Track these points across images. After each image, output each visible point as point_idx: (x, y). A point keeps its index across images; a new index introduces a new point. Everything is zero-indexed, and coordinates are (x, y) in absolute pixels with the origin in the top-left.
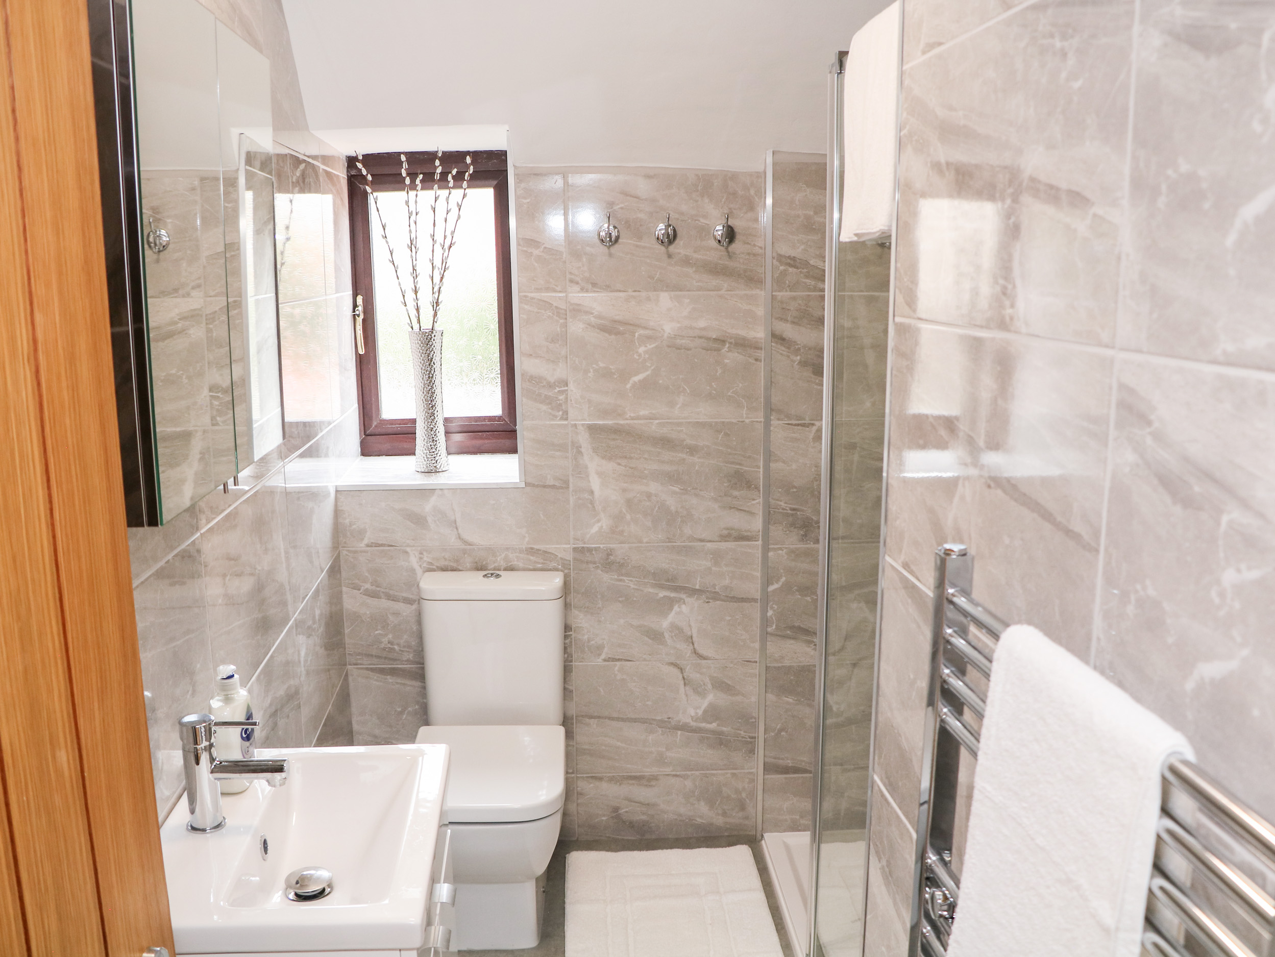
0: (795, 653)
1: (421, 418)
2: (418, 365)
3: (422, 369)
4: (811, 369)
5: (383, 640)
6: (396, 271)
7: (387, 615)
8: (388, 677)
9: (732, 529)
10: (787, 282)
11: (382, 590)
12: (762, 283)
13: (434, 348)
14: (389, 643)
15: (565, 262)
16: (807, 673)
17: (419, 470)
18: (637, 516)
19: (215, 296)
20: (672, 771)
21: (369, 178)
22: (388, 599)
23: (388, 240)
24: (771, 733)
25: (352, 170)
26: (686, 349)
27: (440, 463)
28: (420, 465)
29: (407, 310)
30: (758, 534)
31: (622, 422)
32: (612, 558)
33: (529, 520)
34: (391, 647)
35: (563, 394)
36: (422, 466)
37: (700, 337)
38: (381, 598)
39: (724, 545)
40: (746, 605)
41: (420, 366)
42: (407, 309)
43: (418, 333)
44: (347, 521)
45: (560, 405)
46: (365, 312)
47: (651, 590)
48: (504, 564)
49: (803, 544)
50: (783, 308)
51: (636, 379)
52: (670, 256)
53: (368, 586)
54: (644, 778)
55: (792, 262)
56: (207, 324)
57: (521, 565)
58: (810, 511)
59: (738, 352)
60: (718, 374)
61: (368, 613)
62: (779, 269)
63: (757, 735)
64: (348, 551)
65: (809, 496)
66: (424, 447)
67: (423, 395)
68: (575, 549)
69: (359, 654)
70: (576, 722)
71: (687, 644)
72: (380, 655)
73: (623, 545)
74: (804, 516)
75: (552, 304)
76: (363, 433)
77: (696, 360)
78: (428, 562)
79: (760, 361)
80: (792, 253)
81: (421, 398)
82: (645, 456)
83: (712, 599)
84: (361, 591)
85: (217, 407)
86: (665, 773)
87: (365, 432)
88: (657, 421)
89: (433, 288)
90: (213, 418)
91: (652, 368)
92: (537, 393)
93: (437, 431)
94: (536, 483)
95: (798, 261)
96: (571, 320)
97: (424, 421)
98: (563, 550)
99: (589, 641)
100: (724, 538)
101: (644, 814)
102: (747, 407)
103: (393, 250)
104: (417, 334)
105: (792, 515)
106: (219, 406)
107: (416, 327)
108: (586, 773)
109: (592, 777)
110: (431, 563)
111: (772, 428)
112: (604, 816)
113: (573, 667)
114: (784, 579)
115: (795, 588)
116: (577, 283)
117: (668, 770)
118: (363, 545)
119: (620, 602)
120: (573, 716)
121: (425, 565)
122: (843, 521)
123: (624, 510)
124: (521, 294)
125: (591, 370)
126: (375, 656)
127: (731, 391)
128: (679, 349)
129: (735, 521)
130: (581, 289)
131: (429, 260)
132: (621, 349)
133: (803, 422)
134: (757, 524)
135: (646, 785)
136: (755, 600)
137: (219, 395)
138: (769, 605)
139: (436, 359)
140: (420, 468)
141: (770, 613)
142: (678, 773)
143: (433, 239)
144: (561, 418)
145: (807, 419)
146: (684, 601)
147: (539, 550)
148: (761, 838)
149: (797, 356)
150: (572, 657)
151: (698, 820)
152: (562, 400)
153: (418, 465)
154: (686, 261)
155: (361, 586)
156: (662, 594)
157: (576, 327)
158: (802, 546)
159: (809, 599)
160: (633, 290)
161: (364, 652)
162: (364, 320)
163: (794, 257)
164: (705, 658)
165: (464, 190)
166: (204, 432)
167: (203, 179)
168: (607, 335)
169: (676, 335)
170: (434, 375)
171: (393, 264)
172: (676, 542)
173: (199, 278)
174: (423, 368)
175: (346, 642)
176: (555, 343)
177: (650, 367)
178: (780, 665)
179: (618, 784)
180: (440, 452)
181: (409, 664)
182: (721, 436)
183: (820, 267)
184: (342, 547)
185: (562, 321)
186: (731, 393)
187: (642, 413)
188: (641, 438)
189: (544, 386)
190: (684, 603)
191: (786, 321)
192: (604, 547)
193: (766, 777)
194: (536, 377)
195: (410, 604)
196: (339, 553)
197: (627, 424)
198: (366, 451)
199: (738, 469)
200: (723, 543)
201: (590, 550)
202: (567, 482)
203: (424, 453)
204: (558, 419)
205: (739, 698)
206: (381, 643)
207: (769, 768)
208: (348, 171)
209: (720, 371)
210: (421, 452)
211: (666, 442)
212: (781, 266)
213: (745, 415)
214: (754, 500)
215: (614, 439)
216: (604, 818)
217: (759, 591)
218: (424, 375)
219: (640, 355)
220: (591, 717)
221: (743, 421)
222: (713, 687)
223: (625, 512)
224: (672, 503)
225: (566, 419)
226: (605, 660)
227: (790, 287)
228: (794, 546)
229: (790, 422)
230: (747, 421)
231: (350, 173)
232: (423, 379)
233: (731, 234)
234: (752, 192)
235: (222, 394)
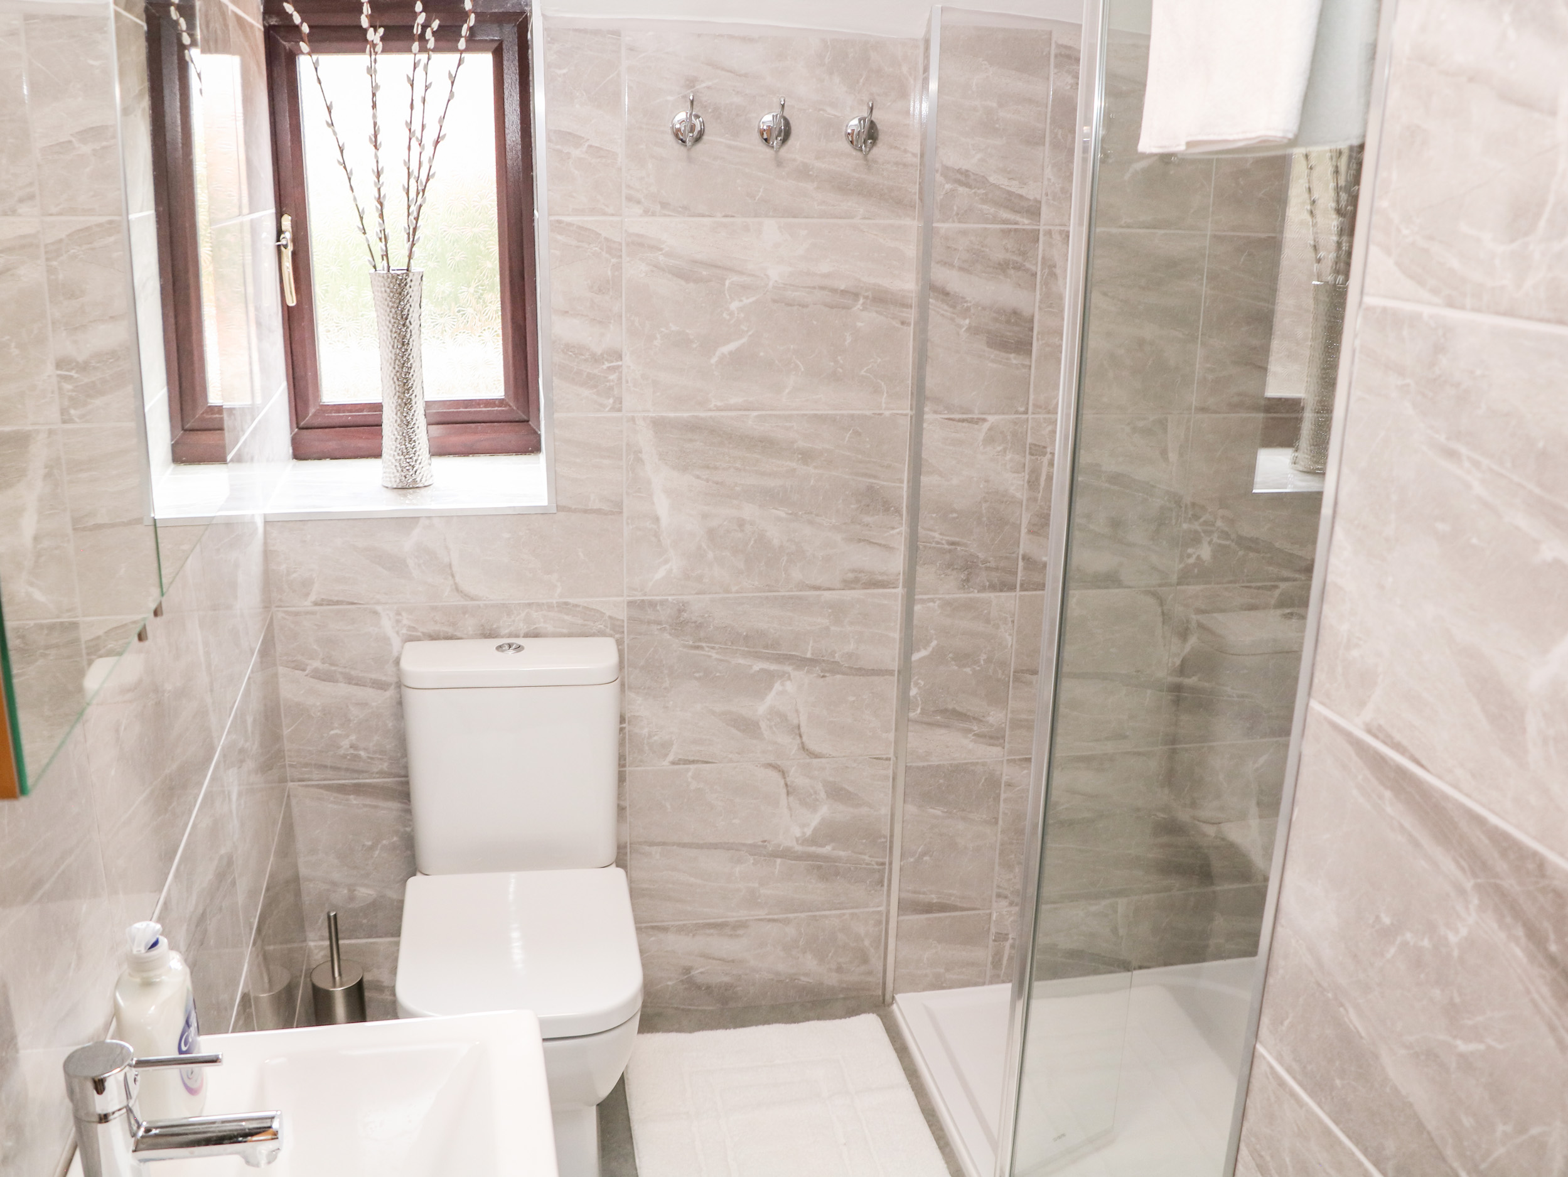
0: (948, 747)
1: (391, 407)
2: (386, 325)
3: (391, 331)
4: (985, 338)
5: (342, 744)
6: (350, 179)
7: (347, 706)
8: (352, 797)
9: (861, 571)
10: (955, 208)
11: (340, 670)
12: (915, 208)
13: (411, 300)
14: (351, 747)
15: (620, 169)
16: (962, 774)
17: (389, 486)
18: (724, 554)
19: (60, 214)
20: (767, 914)
21: (305, 29)
22: (350, 683)
23: (336, 130)
24: (909, 858)
25: (270, 17)
26: (800, 305)
27: (421, 474)
28: (390, 478)
29: (367, 240)
30: (898, 577)
31: (703, 414)
32: (685, 615)
33: (563, 561)
34: (356, 753)
35: (615, 372)
36: (393, 480)
37: (822, 288)
38: (337, 681)
39: (849, 595)
40: (876, 679)
41: (388, 327)
42: (367, 238)
43: (385, 276)
44: (283, 567)
45: (611, 388)
46: (294, 240)
47: (741, 661)
48: (525, 627)
49: (964, 593)
50: (949, 247)
51: (726, 349)
52: (779, 163)
53: (316, 664)
54: (728, 926)
55: (963, 178)
56: (47, 260)
57: (550, 628)
58: (975, 546)
59: (877, 312)
60: (847, 343)
61: (318, 704)
62: (944, 188)
63: (887, 860)
64: (285, 612)
65: (975, 523)
66: (395, 451)
67: (394, 371)
68: (631, 604)
69: (306, 765)
70: (630, 851)
71: (792, 737)
72: (339, 766)
73: (701, 596)
74: (966, 553)
75: (600, 234)
76: (295, 425)
77: (815, 323)
78: (409, 627)
79: (909, 324)
80: (964, 165)
81: (390, 376)
82: (737, 465)
83: (829, 671)
84: (307, 672)
85: (70, 394)
86: (757, 918)
87: (297, 424)
88: (755, 413)
89: (409, 207)
90: (63, 411)
91: (750, 333)
92: (575, 369)
93: (416, 426)
94: (573, 507)
95: (972, 177)
96: (628, 259)
97: (395, 411)
98: (614, 606)
99: (650, 737)
100: (849, 584)
101: (727, 974)
102: (887, 392)
103: (343, 144)
104: (383, 277)
105: (950, 551)
106: (73, 391)
107: (381, 265)
108: (646, 923)
109: (653, 928)
110: (414, 627)
111: (925, 425)
112: (670, 979)
113: (627, 774)
114: (934, 643)
115: (951, 655)
116: (639, 202)
117: (762, 913)
118: (308, 603)
119: (696, 679)
120: (627, 843)
121: (404, 631)
122: (1024, 558)
123: (704, 546)
124: (552, 218)
125: (658, 336)
126: (331, 767)
127: (865, 369)
128: (791, 305)
129: (866, 559)
130: (644, 211)
131: (403, 162)
132: (704, 305)
133: (970, 416)
134: (897, 564)
135: (731, 935)
136: (891, 673)
137: (73, 373)
138: (913, 680)
139: (413, 317)
140: (391, 481)
141: (914, 692)
142: (776, 917)
143: (410, 130)
144: (611, 408)
145: (976, 411)
146: (789, 676)
147: (576, 606)
148: (891, 1000)
149: (965, 318)
150: (625, 760)
151: (802, 978)
152: (613, 381)
153: (386, 477)
154: (804, 173)
155: (307, 665)
156: (758, 666)
157: (635, 270)
158: (962, 595)
159: (968, 670)
160: (723, 214)
161: (313, 762)
162: (294, 254)
163: (967, 171)
164: (817, 756)
165: (459, 55)
166: (51, 432)
167: (28, 17)
168: (683, 283)
169: (786, 284)
170: (411, 340)
171: (345, 167)
172: (779, 591)
173: (31, 184)
174: (394, 330)
175: (286, 749)
176: (604, 293)
177: (747, 331)
178: (925, 764)
179: (691, 935)
180: (420, 458)
181: (383, 778)
182: (848, 435)
183: (1003, 187)
184: (277, 607)
185: (614, 260)
186: (865, 372)
187: (733, 401)
188: (731, 438)
189: (586, 360)
190: (789, 678)
191: (951, 265)
192: (674, 600)
193: (901, 918)
194: (574, 347)
195: (381, 689)
196: (272, 619)
197: (711, 417)
198: (300, 454)
199: (872, 483)
200: (848, 592)
201: (653, 604)
202: (619, 505)
203: (396, 460)
204: (607, 409)
205: (864, 810)
206: (339, 747)
207: (905, 907)
208: (264, 19)
209: (849, 339)
210: (391, 458)
211: (766, 445)
212: (947, 183)
213: (884, 406)
214: (893, 528)
215: (691, 440)
216: (670, 983)
217: (897, 659)
218: (396, 341)
219: (731, 314)
220: (652, 844)
221: (880, 414)
222: (827, 795)
223: (705, 547)
224: (775, 535)
225: (620, 410)
226: (673, 763)
227: (959, 216)
228: (951, 596)
229: (952, 416)
230: (887, 413)
231: (268, 23)
232: (393, 347)
233: (871, 133)
234: (905, 69)
235: (77, 373)
